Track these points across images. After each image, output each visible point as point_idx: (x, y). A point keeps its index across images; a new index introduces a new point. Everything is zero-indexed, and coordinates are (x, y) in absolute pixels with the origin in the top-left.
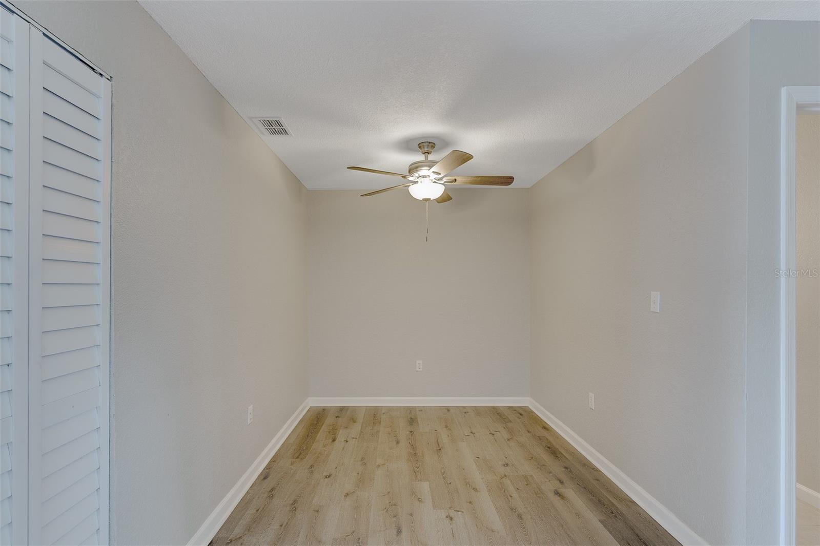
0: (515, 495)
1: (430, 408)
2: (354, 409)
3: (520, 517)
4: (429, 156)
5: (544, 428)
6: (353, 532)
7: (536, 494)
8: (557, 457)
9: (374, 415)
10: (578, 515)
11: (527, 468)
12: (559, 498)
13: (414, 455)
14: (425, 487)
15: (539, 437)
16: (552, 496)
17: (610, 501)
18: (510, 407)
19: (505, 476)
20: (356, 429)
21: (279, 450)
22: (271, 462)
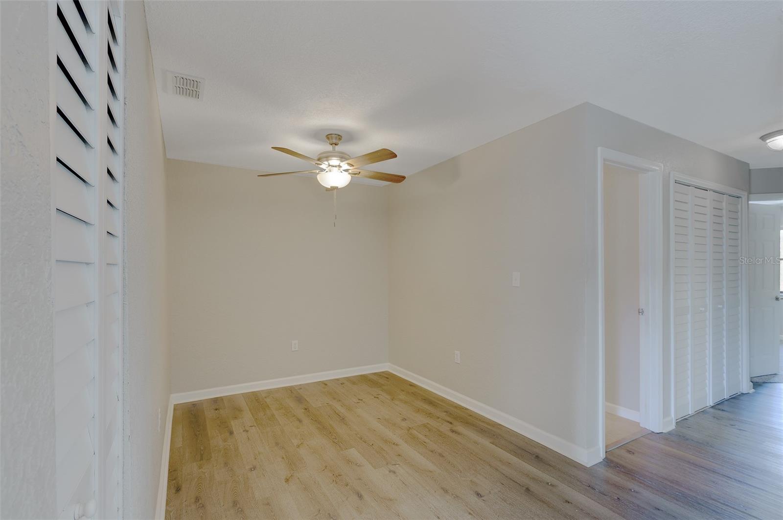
0: (427, 441)
1: (308, 384)
2: (231, 398)
3: (441, 455)
4: (336, 146)
5: (411, 385)
6: (320, 511)
7: (441, 436)
8: (434, 405)
9: (257, 401)
10: (475, 442)
11: (421, 419)
12: (456, 434)
13: (323, 428)
14: (353, 453)
15: (412, 393)
16: (451, 434)
17: (487, 428)
18: (375, 373)
19: (410, 428)
20: (247, 417)
21: (171, 457)
22: (170, 472)
